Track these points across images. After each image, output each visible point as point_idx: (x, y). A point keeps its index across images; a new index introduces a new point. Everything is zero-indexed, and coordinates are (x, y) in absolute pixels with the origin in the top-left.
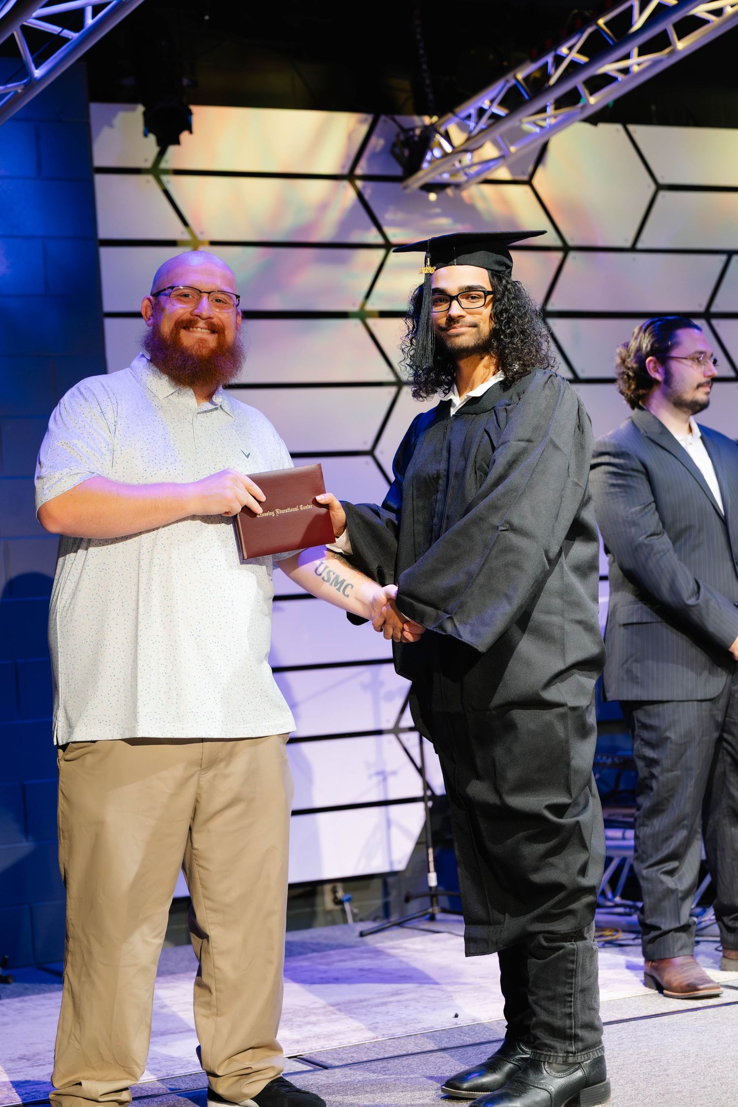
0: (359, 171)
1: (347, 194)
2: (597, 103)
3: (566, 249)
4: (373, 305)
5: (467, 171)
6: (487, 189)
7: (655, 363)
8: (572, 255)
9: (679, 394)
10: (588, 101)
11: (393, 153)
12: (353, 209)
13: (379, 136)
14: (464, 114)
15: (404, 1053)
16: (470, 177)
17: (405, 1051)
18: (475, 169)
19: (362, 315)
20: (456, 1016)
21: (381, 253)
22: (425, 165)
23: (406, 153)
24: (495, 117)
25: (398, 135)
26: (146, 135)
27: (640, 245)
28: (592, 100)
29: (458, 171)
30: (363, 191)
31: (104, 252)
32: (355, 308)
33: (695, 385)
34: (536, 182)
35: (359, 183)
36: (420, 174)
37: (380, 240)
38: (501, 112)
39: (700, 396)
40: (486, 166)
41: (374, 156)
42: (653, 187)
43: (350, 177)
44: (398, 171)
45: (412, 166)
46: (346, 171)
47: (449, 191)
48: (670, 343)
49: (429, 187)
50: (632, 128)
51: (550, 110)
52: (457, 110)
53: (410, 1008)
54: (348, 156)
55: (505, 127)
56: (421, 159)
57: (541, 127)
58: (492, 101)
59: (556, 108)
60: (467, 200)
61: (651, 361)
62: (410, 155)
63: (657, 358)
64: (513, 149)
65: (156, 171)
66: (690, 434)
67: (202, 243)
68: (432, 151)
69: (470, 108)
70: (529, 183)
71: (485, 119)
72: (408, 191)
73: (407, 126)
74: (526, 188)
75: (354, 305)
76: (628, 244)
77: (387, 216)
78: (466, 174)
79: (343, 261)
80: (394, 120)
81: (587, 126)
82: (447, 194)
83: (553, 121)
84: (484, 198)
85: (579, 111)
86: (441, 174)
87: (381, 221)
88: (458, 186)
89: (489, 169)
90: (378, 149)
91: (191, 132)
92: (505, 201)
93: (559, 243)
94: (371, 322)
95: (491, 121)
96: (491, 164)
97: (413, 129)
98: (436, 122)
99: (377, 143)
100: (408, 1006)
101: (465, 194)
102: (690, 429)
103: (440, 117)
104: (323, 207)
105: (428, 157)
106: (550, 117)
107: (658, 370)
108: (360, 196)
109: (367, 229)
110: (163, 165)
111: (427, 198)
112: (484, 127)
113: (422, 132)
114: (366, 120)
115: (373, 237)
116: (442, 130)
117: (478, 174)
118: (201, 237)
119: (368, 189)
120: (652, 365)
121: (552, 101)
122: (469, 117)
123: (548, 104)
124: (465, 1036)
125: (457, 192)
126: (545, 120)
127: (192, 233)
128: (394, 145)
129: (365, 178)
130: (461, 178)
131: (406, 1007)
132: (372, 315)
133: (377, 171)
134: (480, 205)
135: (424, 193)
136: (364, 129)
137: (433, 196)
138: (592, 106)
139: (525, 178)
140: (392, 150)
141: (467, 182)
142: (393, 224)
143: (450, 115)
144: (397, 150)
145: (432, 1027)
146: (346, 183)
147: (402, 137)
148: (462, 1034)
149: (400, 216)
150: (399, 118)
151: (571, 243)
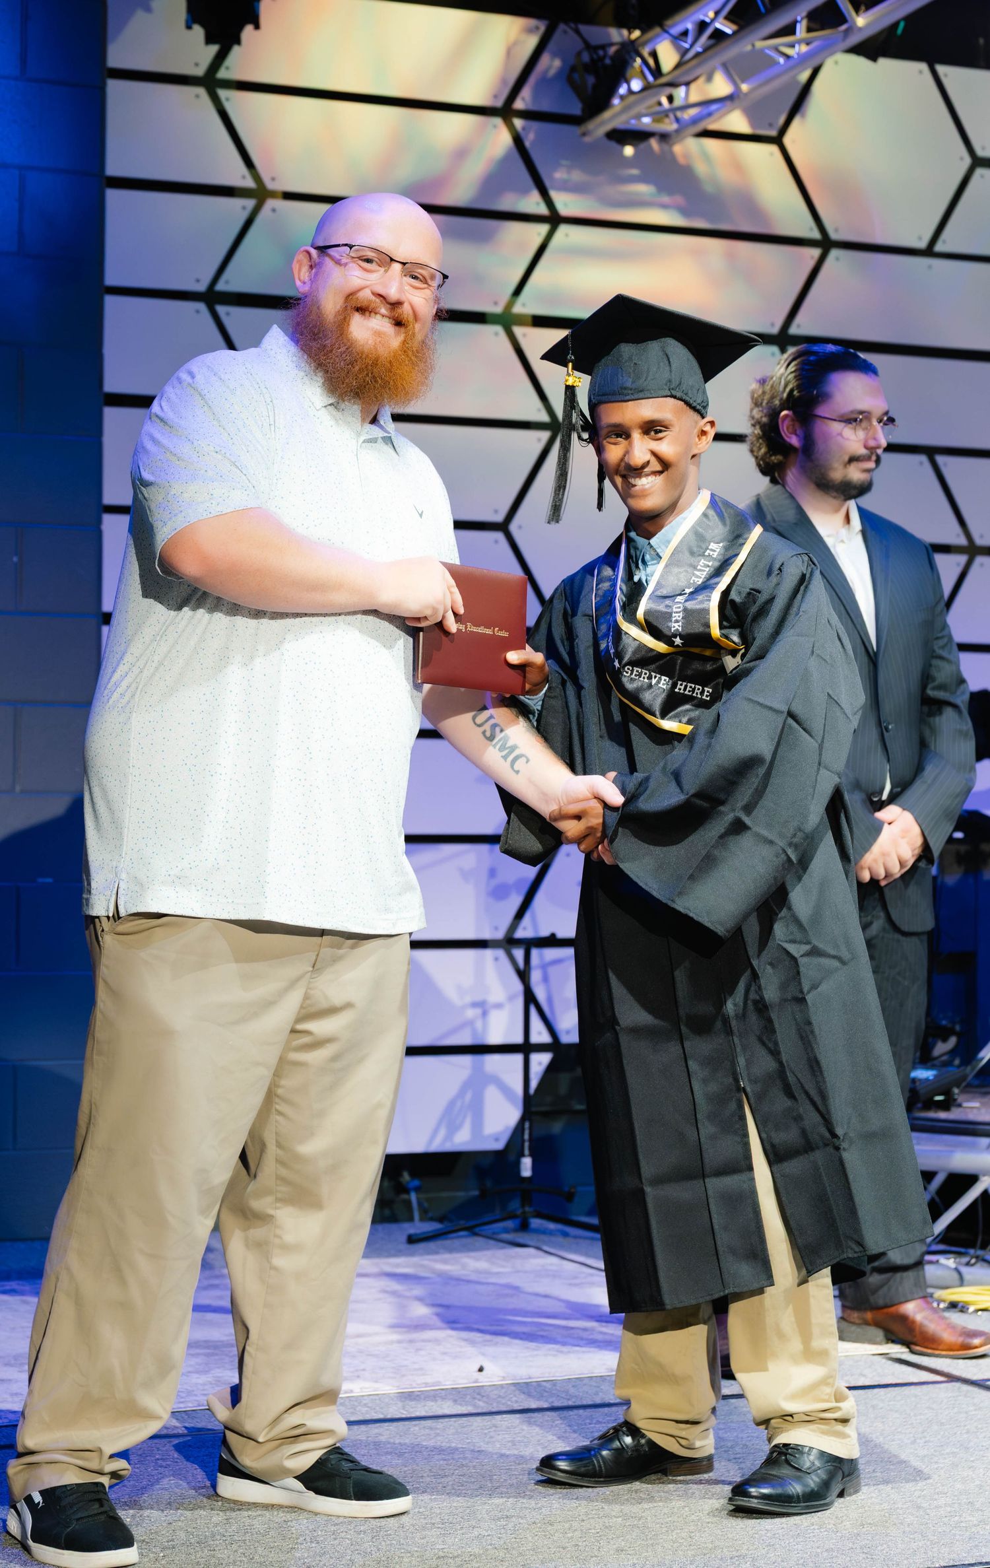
0: (519, 104)
1: (499, 138)
2: (867, 26)
3: (826, 244)
4: (526, 306)
5: (679, 114)
6: (711, 144)
7: (793, 420)
8: (834, 253)
9: (823, 471)
10: (854, 23)
11: (570, 81)
12: (505, 160)
13: (555, 55)
14: (676, 30)
15: (381, 1416)
16: (683, 126)
17: (383, 1414)
18: (693, 112)
19: (507, 321)
20: (481, 1370)
21: (544, 229)
22: (616, 101)
23: (591, 80)
24: (718, 35)
25: (579, 54)
26: (189, 27)
27: (939, 247)
28: (860, 21)
29: (666, 114)
30: (522, 134)
31: (113, 197)
32: (498, 309)
33: (846, 458)
34: (787, 140)
35: (518, 123)
36: (607, 114)
37: (543, 210)
38: (728, 29)
39: (855, 474)
40: (706, 111)
41: (544, 81)
42: (968, 161)
43: (504, 111)
44: (576, 109)
45: (597, 103)
46: (499, 103)
47: (654, 143)
48: (815, 392)
49: (621, 136)
50: (941, 69)
51: (801, 30)
52: (669, 22)
53: (422, 1353)
54: (504, 81)
55: (731, 51)
56: (612, 91)
57: (787, 57)
58: (717, 13)
59: (809, 30)
60: (681, 160)
61: (786, 416)
62: (595, 87)
63: (794, 413)
64: (745, 87)
65: (211, 82)
66: (847, 526)
67: (273, 194)
68: (628, 83)
69: (686, 21)
70: (777, 140)
71: (704, 38)
72: (587, 139)
73: (594, 41)
74: (774, 149)
75: (496, 303)
76: (922, 244)
77: (556, 175)
78: (677, 120)
79: (484, 238)
80: (577, 32)
81: (861, 62)
82: (650, 148)
83: (804, 48)
84: (706, 157)
85: (842, 35)
86: (639, 117)
87: (547, 183)
88: (664, 137)
89: (710, 114)
90: (552, 72)
91: (257, 27)
92: (738, 166)
93: (816, 235)
94: (518, 331)
95: (712, 42)
96: (714, 107)
97: (604, 47)
98: (637, 39)
99: (550, 64)
100: (420, 1349)
101: (677, 149)
102: (848, 519)
103: (644, 32)
104: (461, 154)
105: (623, 90)
106: (799, 42)
107: (796, 431)
108: (518, 140)
109: (525, 192)
110: (222, 74)
111: (621, 152)
112: (700, 50)
113: (617, 52)
114: (537, 28)
115: (533, 203)
116: (645, 52)
117: (695, 121)
118: (270, 186)
119: (532, 133)
120: (787, 422)
121: (804, 14)
122: (685, 33)
123: (799, 18)
124: (479, 1400)
125: (666, 147)
126: (792, 46)
127: (256, 177)
128: (573, 69)
129: (526, 115)
130: (669, 126)
131: (418, 1350)
132: (521, 320)
133: (545, 106)
134: (701, 169)
135: (613, 144)
136: (532, 42)
137: (629, 151)
138: (860, 29)
139: (773, 133)
140: (571, 76)
141: (677, 131)
142: (566, 187)
143: (657, 30)
144: (576, 76)
145: (438, 1383)
146: (498, 121)
147: (586, 57)
148: (478, 1397)
149: (577, 176)
150: (583, 28)
151: (834, 236)
